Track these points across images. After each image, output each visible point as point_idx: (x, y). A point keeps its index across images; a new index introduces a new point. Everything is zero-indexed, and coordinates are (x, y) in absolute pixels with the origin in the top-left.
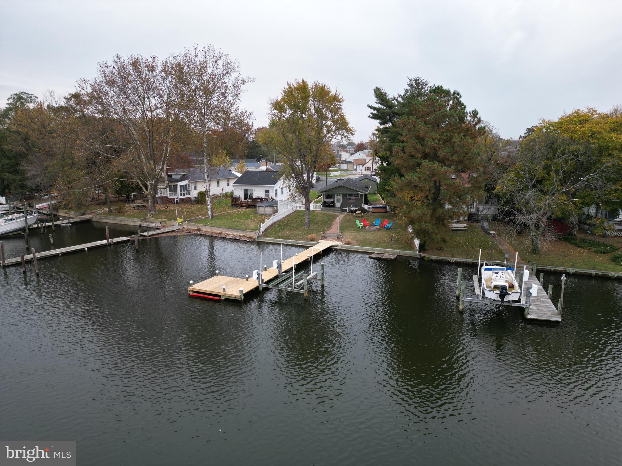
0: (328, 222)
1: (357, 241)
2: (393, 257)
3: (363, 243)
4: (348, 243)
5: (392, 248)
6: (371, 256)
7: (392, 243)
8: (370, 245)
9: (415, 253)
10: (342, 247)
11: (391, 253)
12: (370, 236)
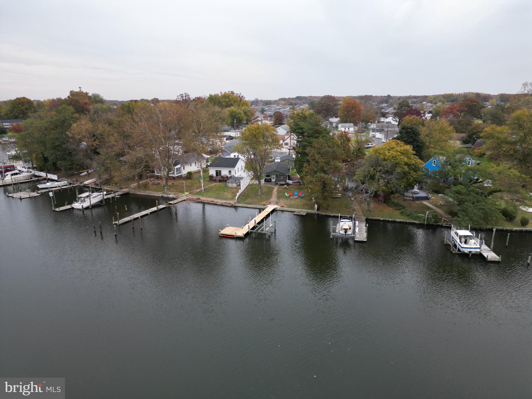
0: (269, 193)
1: (287, 205)
2: (305, 214)
3: (290, 206)
4: (283, 207)
5: (304, 209)
6: (295, 213)
7: (304, 206)
8: (293, 207)
9: (315, 211)
10: (279, 208)
11: (304, 212)
12: (293, 202)
